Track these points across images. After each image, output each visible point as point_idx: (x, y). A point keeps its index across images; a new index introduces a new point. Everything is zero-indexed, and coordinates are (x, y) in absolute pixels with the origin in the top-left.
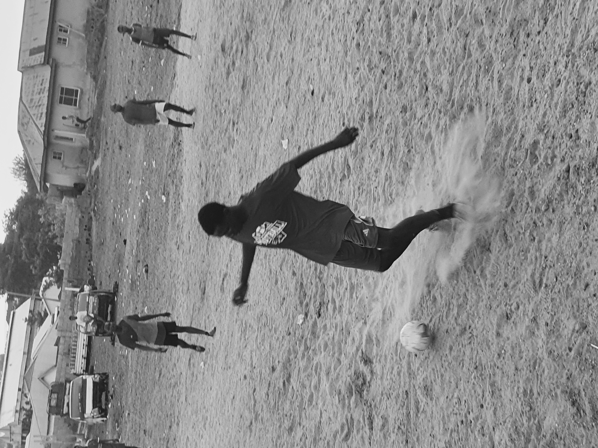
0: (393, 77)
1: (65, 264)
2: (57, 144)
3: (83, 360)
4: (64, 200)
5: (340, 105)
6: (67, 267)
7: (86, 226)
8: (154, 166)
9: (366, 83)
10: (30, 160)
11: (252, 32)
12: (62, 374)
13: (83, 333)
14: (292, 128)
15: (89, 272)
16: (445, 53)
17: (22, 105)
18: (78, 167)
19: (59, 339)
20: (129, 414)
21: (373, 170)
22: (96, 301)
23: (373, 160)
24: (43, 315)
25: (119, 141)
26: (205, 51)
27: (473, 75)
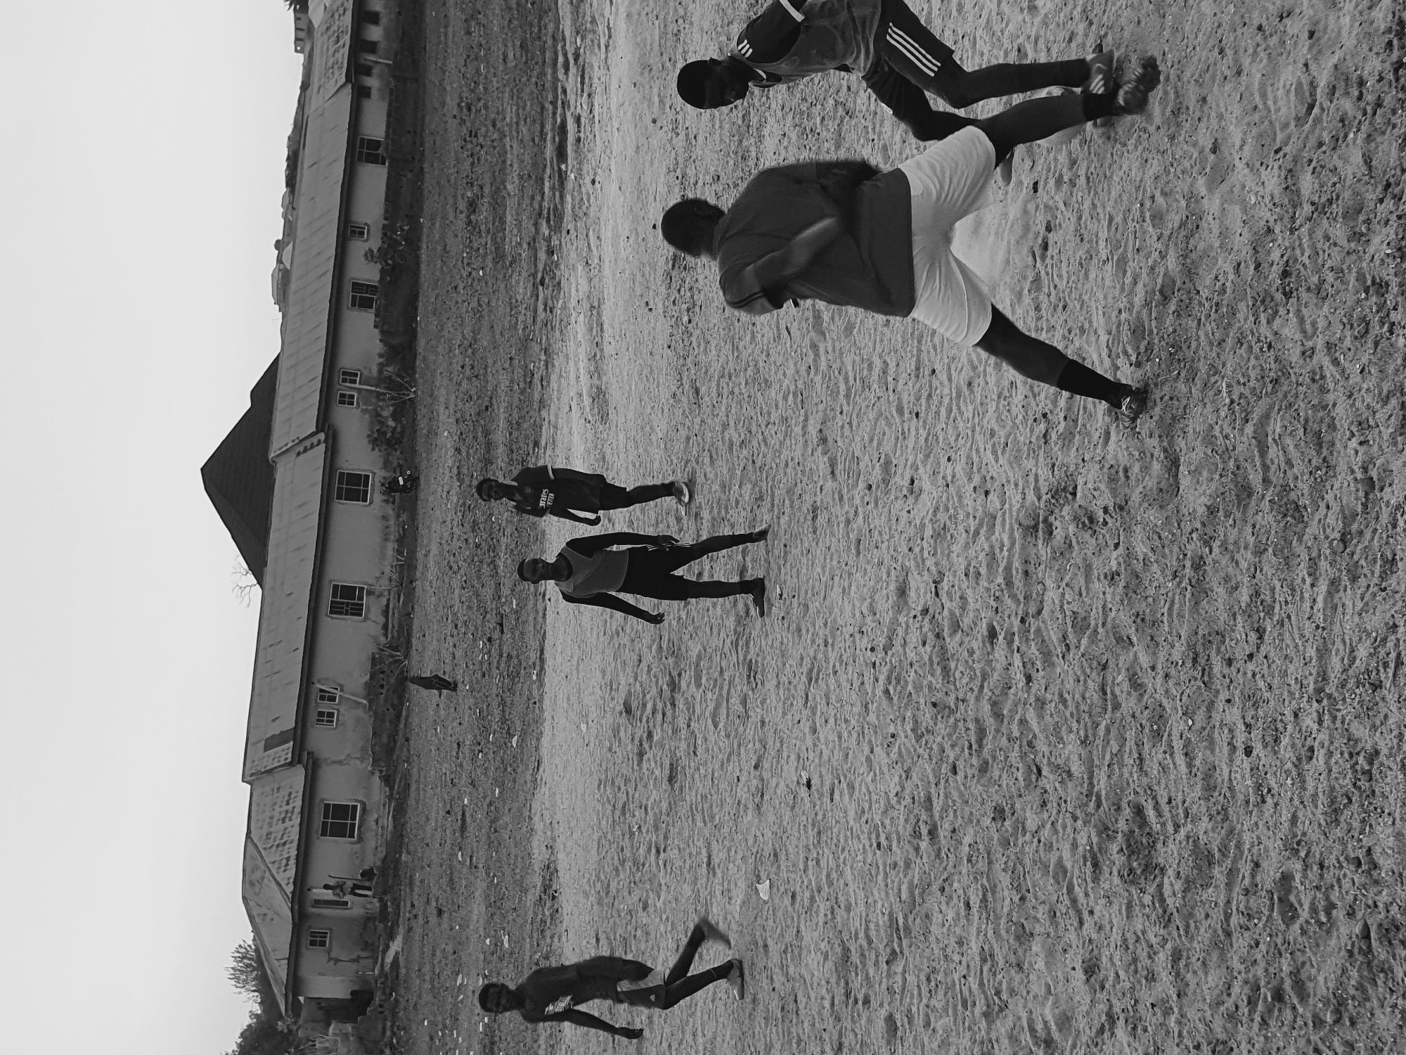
0: (967, 751)
2: (319, 915)
4: (331, 1030)
5: (866, 807)
8: (506, 945)
9: (914, 763)
10: (267, 953)
11: (680, 675)
14: (776, 855)
16: (1064, 702)
17: (251, 847)
18: (359, 958)
21: (953, 940)
23: (949, 918)
25: (437, 900)
26: (593, 714)
27: (1130, 744)
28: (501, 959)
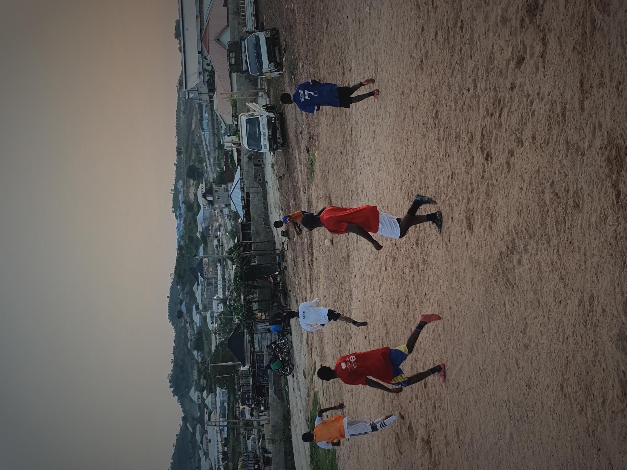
3: (253, 17)
12: (235, 33)
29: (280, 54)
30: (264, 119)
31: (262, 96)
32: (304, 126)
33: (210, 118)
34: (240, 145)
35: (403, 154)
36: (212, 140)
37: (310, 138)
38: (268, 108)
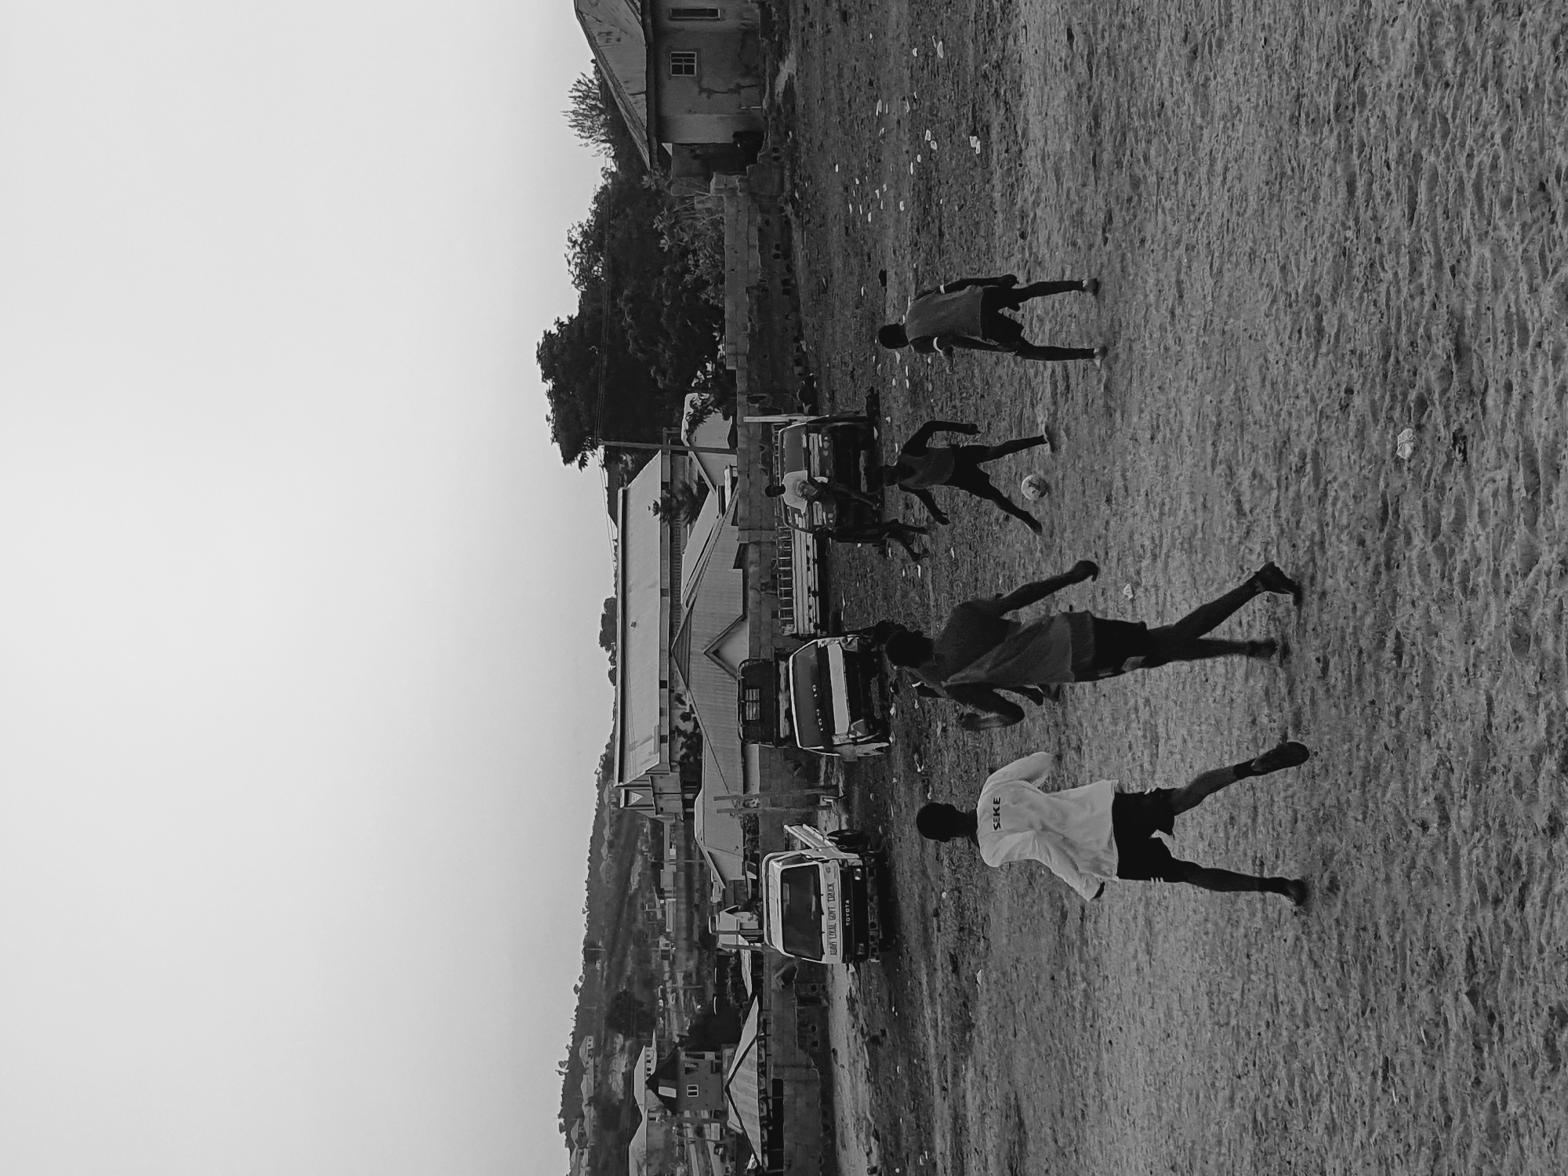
1: (736, 354)
2: (679, 30)
3: (812, 598)
4: (714, 180)
6: (742, 360)
7: (777, 247)
10: (617, 86)
12: (763, 639)
13: (802, 530)
15: (798, 370)
18: (739, 87)
19: (743, 550)
20: (944, 730)
22: (826, 445)
24: (695, 490)
28: (934, 74)
29: (884, 695)
30: (832, 870)
31: (828, 807)
32: (944, 895)
33: (683, 861)
34: (761, 939)
35: (1237, 995)
36: (684, 924)
37: (961, 929)
38: (843, 840)
